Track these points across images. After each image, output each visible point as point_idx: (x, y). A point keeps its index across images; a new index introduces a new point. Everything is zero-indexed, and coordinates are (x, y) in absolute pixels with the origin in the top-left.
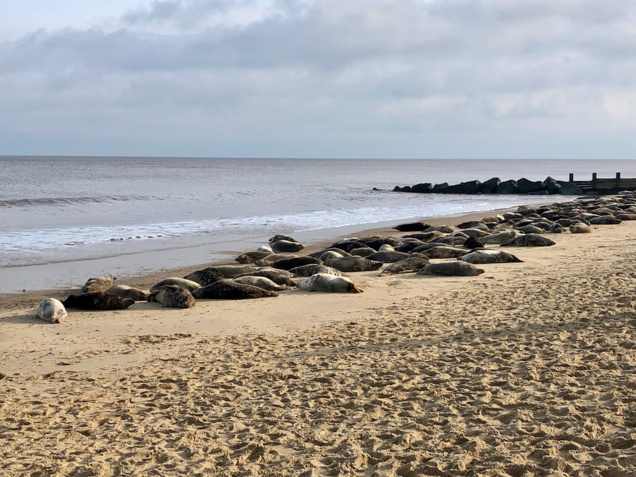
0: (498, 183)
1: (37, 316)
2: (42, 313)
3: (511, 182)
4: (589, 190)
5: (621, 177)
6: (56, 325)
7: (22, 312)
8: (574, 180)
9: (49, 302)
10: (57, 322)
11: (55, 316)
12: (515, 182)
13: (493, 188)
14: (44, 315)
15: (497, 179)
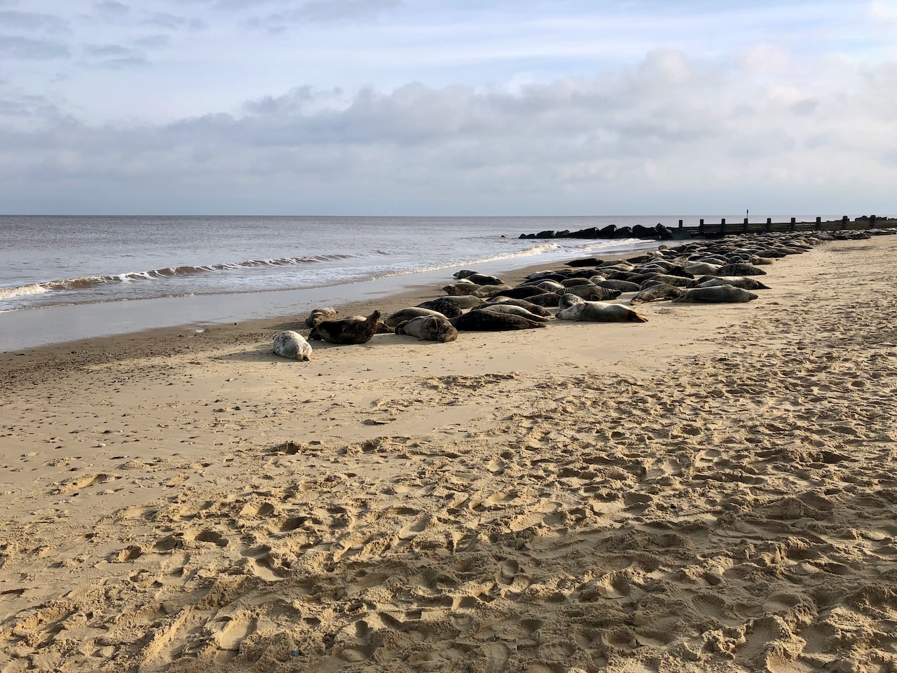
0: (615, 229)
1: (274, 352)
2: (282, 349)
3: (626, 228)
4: (697, 235)
5: (726, 223)
6: (305, 362)
7: (250, 348)
8: (683, 226)
9: (289, 335)
10: (305, 359)
11: (301, 352)
12: (630, 228)
13: (610, 233)
14: (286, 351)
15: (614, 226)
